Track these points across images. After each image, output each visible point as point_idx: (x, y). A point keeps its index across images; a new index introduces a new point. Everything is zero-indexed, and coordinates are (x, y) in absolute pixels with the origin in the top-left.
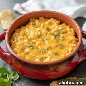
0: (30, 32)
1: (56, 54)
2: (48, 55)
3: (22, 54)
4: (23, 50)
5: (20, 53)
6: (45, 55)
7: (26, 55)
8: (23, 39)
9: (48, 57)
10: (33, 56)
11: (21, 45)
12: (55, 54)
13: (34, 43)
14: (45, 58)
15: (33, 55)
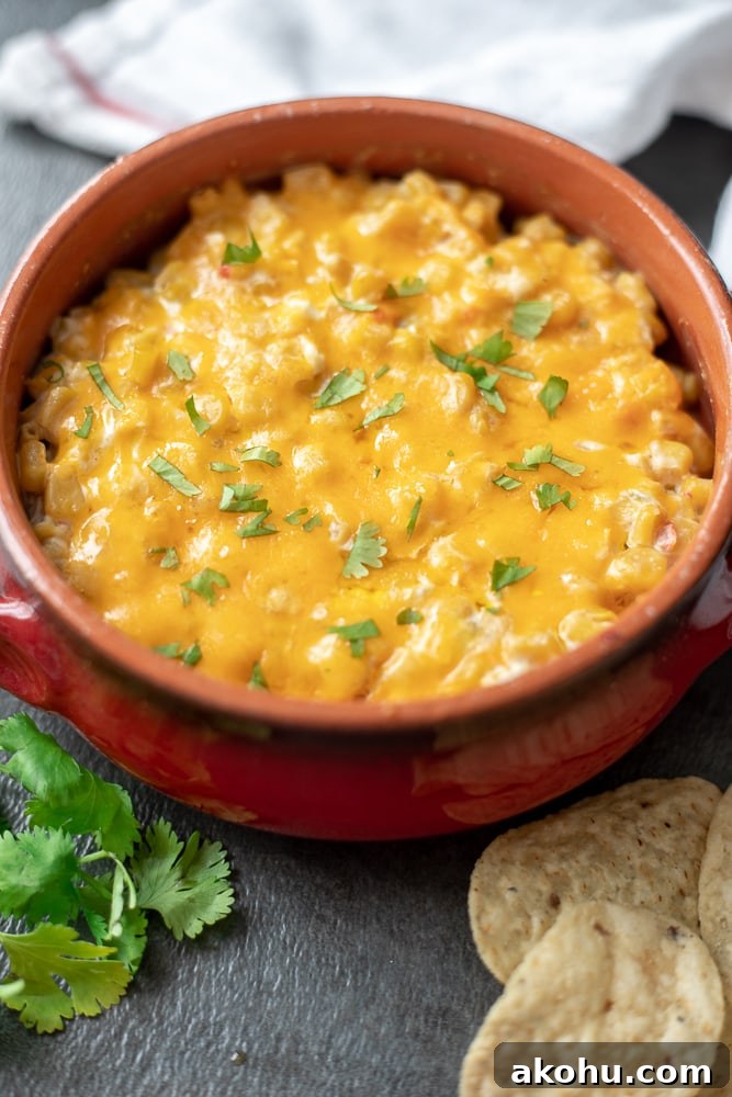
0: (209, 347)
1: (508, 576)
2: (428, 596)
3: (166, 597)
4: (163, 550)
5: (144, 585)
6: (393, 594)
7: (202, 607)
8: (152, 432)
9: (432, 613)
10: (281, 615)
11: (135, 497)
12: (499, 570)
13: (272, 463)
14: (405, 619)
15: (276, 596)
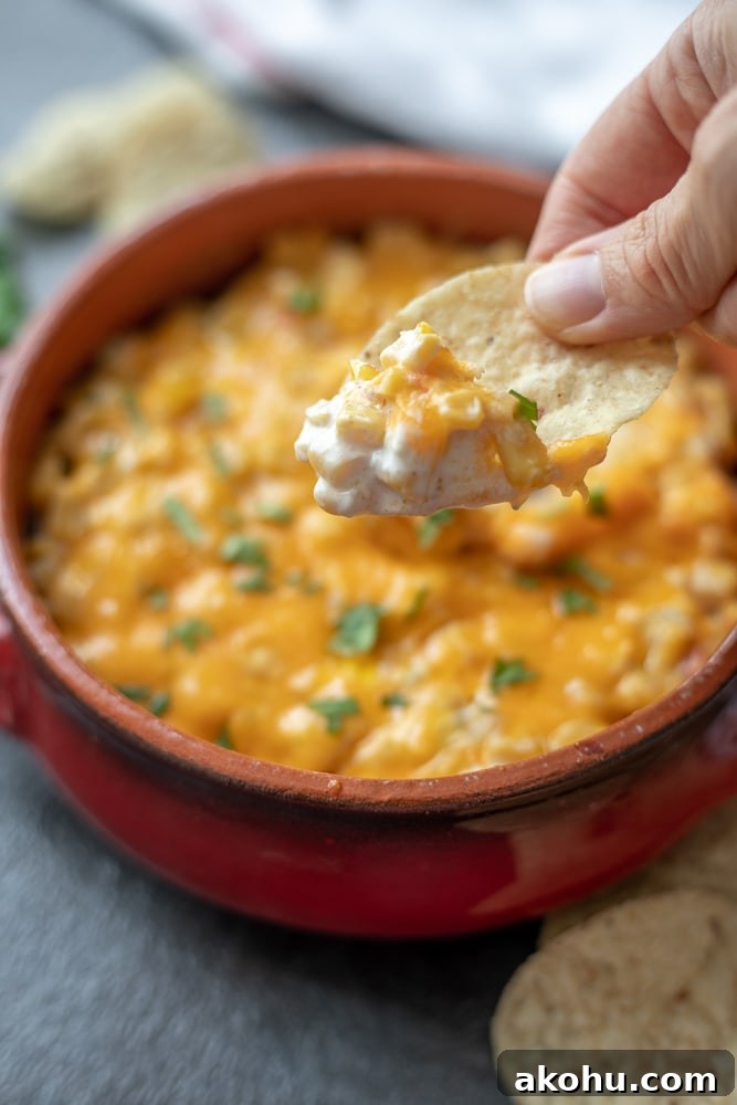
1: (509, 675)
4: (155, 589)
5: (125, 623)
6: (387, 675)
7: (181, 656)
8: (171, 465)
9: (425, 698)
10: (261, 677)
11: (138, 530)
13: (284, 521)
